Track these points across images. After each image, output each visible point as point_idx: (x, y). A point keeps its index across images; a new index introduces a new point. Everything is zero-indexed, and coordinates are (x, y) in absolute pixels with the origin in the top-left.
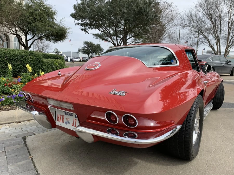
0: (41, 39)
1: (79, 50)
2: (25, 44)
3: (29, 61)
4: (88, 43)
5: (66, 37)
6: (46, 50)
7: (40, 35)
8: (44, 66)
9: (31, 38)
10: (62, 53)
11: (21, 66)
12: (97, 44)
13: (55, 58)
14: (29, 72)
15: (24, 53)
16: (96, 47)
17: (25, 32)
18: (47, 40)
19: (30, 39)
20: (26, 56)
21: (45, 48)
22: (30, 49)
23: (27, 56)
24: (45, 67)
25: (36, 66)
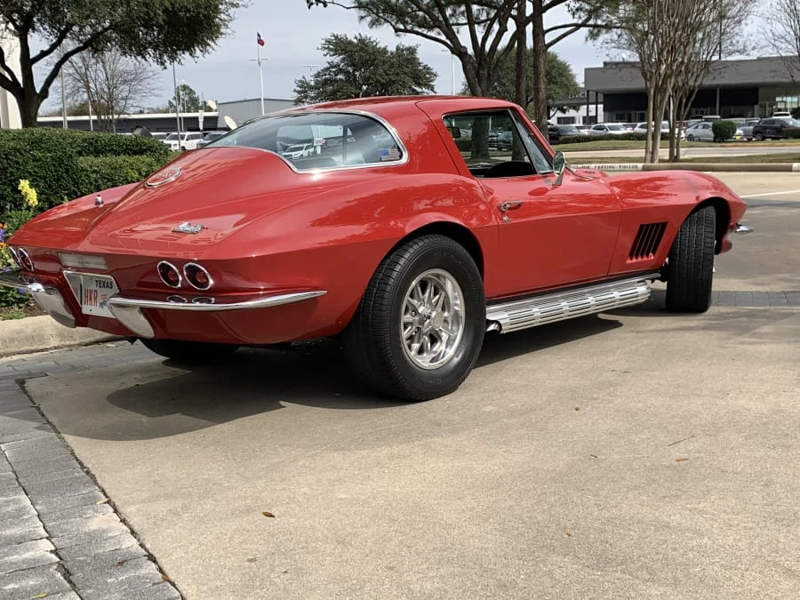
0: (96, 50)
1: (304, 88)
2: (20, 79)
3: (32, 171)
4: (350, 43)
5: (219, 27)
6: (129, 102)
7: (88, 29)
8: (82, 184)
9: (46, 48)
10: (214, 106)
11: (5, 190)
12: (398, 48)
13: (131, 150)
14: (29, 208)
15: (12, 144)
16: (392, 66)
17: (15, 16)
18: (125, 53)
19: (43, 54)
20: (21, 153)
21: (123, 90)
22: (45, 101)
23: (23, 152)
24: (89, 186)
25: (55, 185)
